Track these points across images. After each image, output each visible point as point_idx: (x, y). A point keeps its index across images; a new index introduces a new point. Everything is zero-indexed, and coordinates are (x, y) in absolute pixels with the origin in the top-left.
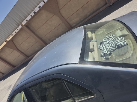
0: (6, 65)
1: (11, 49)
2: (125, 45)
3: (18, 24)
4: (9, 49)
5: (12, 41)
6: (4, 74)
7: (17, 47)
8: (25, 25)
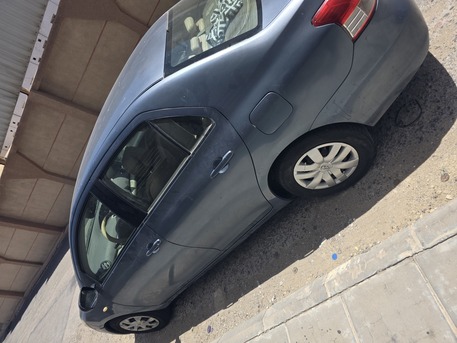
0: (36, 233)
1: (26, 181)
2: (239, 8)
3: (10, 95)
4: (22, 181)
5: (18, 152)
6: (41, 264)
7: (41, 168)
8: (33, 89)
